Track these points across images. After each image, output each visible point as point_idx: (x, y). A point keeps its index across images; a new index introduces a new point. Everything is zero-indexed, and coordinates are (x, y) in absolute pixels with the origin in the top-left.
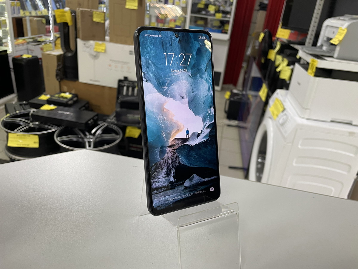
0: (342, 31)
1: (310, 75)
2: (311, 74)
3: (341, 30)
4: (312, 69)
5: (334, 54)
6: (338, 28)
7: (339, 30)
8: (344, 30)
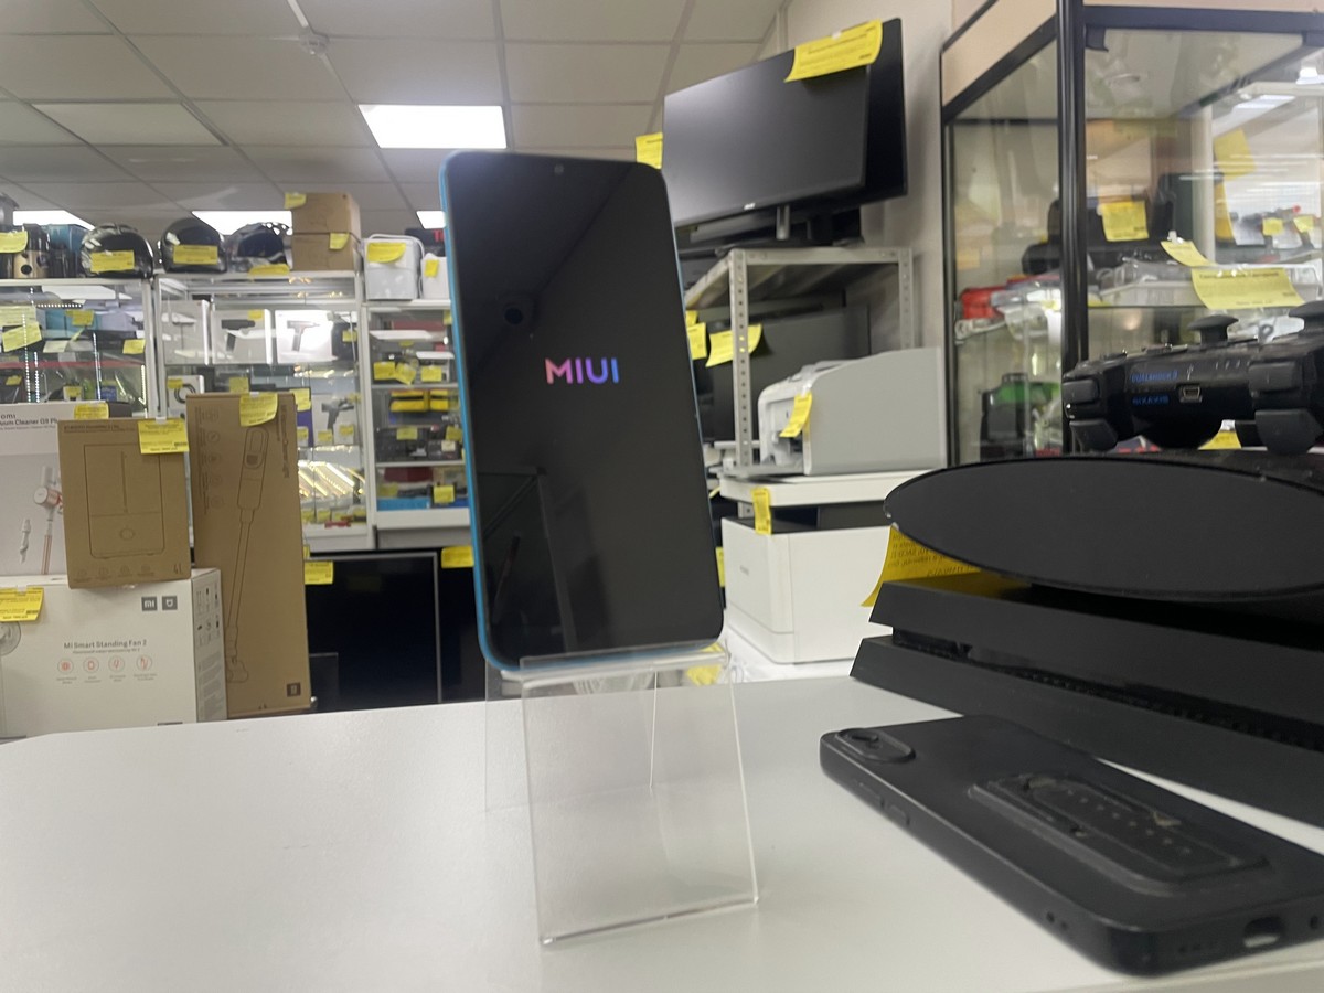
0: (804, 403)
1: (760, 532)
2: (765, 529)
3: (799, 401)
4: (763, 516)
5: (802, 464)
6: (792, 399)
7: (796, 403)
8: (806, 399)
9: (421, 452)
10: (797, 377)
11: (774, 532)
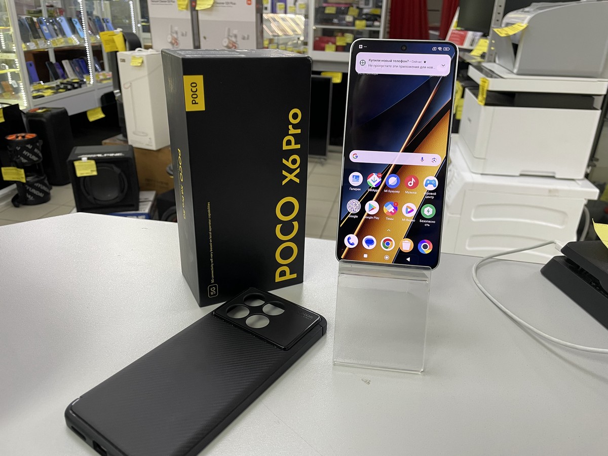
2: (482, 102)
4: (483, 94)
9: (335, 21)
10: (527, 9)
11: (486, 104)
